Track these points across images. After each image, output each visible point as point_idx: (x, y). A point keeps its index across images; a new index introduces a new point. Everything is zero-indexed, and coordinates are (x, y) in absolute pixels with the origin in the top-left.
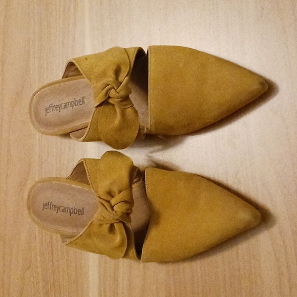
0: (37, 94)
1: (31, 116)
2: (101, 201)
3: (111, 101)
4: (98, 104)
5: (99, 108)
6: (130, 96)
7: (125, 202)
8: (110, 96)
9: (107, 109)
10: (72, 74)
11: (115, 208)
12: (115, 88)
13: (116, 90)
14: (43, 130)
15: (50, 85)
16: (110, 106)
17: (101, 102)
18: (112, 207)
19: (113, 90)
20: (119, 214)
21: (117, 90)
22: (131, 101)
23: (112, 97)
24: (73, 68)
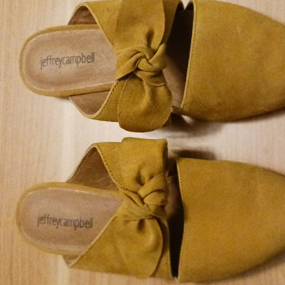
0: (32, 40)
1: (21, 67)
2: (126, 192)
3: (139, 74)
4: (123, 75)
5: (122, 81)
6: (164, 71)
7: (159, 191)
8: (139, 67)
9: (132, 84)
10: (82, 20)
11: (146, 200)
12: (148, 57)
13: (147, 60)
14: (35, 87)
15: (51, 30)
16: (137, 81)
17: (125, 74)
18: (142, 199)
19: (144, 60)
20: (152, 208)
21: (150, 61)
22: (164, 78)
23: (142, 69)
24: (84, 14)
